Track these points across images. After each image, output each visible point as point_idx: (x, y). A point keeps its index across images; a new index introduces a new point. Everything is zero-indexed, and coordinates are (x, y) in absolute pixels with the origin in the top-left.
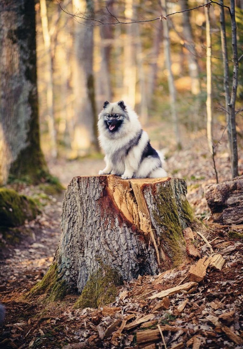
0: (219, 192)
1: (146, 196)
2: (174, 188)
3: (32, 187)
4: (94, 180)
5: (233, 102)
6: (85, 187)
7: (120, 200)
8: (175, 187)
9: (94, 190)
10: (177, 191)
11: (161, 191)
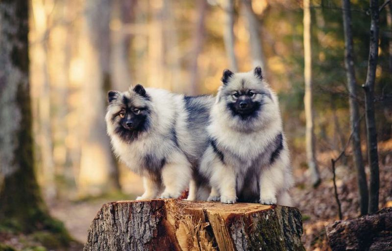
0: (353, 234)
1: (234, 236)
2: (281, 223)
3: (22, 237)
4: (142, 208)
5: (370, 82)
6: (125, 220)
7: (188, 243)
8: (284, 221)
9: (141, 225)
10: (287, 228)
11: (261, 228)
